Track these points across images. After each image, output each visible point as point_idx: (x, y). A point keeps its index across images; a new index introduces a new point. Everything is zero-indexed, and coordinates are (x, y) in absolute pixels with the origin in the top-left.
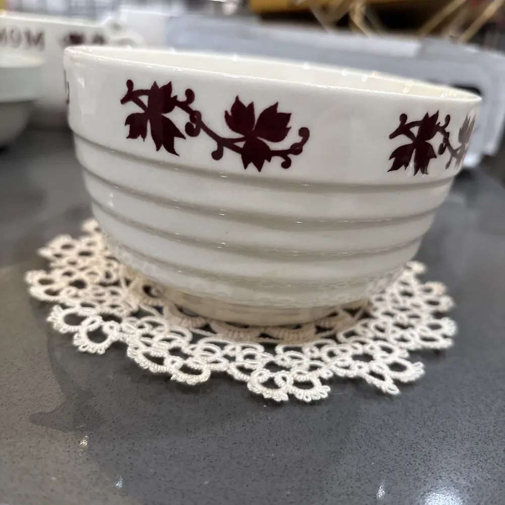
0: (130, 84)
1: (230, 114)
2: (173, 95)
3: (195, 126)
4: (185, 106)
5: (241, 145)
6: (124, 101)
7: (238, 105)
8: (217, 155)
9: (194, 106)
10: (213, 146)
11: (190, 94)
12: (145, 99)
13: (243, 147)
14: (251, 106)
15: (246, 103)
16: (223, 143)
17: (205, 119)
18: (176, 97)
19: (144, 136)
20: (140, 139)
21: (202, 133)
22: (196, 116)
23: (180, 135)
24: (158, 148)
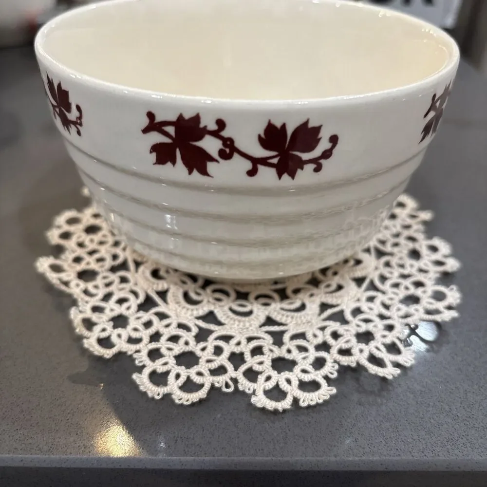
0: (151, 116)
1: (263, 136)
2: (202, 125)
3: (228, 150)
4: (215, 134)
5: (275, 161)
6: (146, 131)
7: (270, 128)
8: (252, 173)
9: (225, 133)
10: (248, 165)
11: (221, 124)
12: (171, 130)
13: (278, 163)
14: (284, 126)
15: (278, 125)
16: (256, 162)
17: (238, 144)
18: (205, 127)
19: (174, 162)
20: (169, 165)
21: (236, 156)
22: (229, 143)
23: (212, 159)
24: (190, 172)
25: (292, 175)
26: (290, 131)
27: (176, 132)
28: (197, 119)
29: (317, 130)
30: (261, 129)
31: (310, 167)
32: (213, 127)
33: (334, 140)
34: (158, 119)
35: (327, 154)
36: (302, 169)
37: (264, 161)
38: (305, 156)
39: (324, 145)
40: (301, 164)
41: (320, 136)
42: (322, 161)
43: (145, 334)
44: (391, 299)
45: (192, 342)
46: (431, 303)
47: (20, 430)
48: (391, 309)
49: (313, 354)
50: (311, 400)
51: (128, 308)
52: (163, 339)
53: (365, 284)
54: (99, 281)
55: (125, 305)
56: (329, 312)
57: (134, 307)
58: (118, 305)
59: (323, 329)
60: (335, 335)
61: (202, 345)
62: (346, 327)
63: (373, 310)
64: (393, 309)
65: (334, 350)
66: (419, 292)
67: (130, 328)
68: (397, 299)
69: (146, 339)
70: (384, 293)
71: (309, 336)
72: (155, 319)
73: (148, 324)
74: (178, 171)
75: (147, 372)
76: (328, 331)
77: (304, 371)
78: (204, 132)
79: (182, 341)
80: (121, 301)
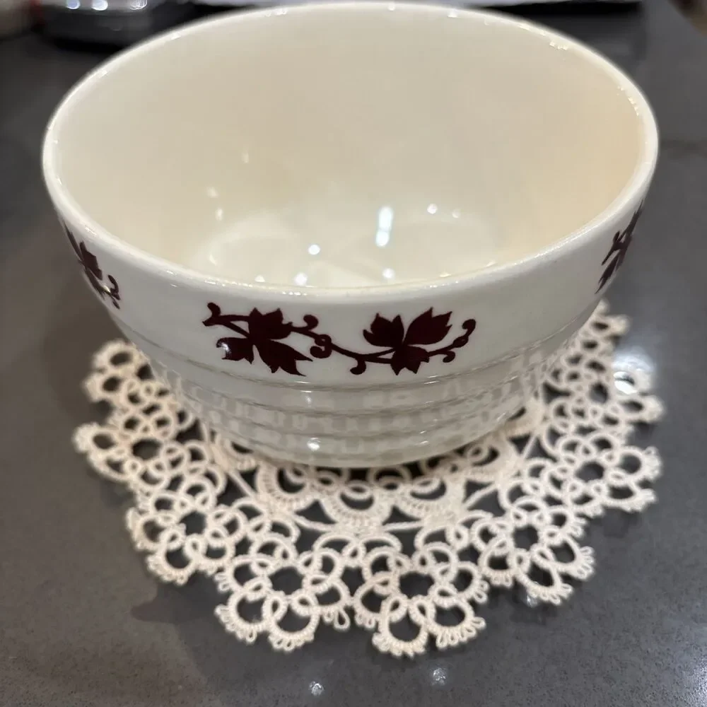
0: (213, 307)
1: (369, 330)
2: (285, 322)
3: (323, 348)
4: (305, 331)
5: (389, 356)
6: (208, 323)
7: (379, 323)
8: (358, 370)
9: (317, 330)
10: (353, 363)
11: (311, 321)
12: (244, 325)
13: (393, 358)
14: (398, 319)
15: (390, 317)
16: (363, 359)
17: (337, 341)
18: (290, 324)
19: (251, 359)
20: (244, 362)
21: (334, 354)
22: (323, 340)
23: (303, 358)
24: (274, 370)
25: (414, 369)
26: (407, 323)
27: (250, 327)
28: (277, 315)
30: (367, 324)
31: (438, 358)
32: (300, 323)
33: (470, 325)
34: (225, 311)
35: (461, 342)
36: (427, 361)
37: (374, 358)
38: (429, 348)
39: (456, 332)
40: (426, 356)
41: (449, 324)
42: (455, 350)
43: (229, 542)
44: (564, 471)
45: (292, 553)
46: (618, 477)
47: (75, 693)
48: (563, 487)
49: (455, 565)
50: (452, 639)
51: (204, 502)
52: (254, 549)
53: (528, 448)
54: (163, 458)
55: (200, 497)
56: (478, 495)
57: (212, 500)
58: (190, 497)
59: (469, 524)
60: (486, 535)
61: (305, 556)
62: (500, 521)
63: (538, 489)
64: (566, 487)
65: (484, 560)
66: (602, 458)
67: (208, 532)
68: (572, 469)
69: (230, 551)
70: (554, 460)
71: (451, 536)
72: (241, 518)
73: (232, 527)
74: (258, 367)
75: (234, 601)
76: (477, 528)
77: (443, 594)
78: (290, 328)
79: (278, 552)
80: (194, 490)
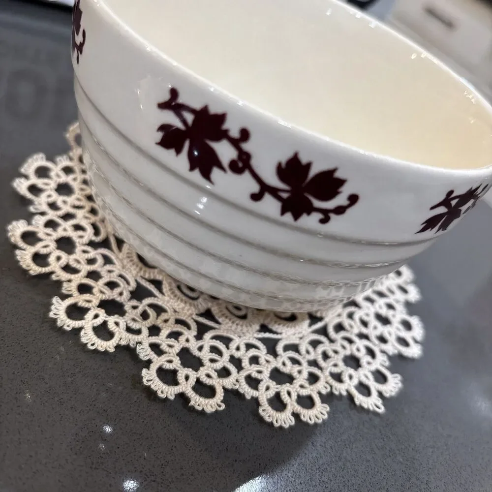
0: (174, 93)
1: (284, 165)
2: (224, 127)
3: (240, 165)
4: (235, 142)
5: (285, 195)
6: (163, 106)
7: (295, 160)
8: (256, 197)
9: (246, 146)
10: (255, 188)
11: (245, 134)
12: (189, 118)
13: (287, 199)
14: (309, 165)
15: (304, 159)
16: (265, 189)
17: (255, 163)
18: (228, 131)
19: (178, 151)
20: (172, 152)
21: (247, 175)
22: (245, 157)
23: (221, 167)
24: (192, 168)
25: (296, 217)
26: (314, 171)
27: (194, 122)
28: (221, 118)
29: (341, 182)
30: (284, 157)
31: (317, 216)
32: (235, 133)
33: (353, 199)
34: (181, 100)
35: (340, 210)
36: (309, 214)
37: (274, 192)
38: (317, 203)
39: (341, 200)
40: (310, 209)
41: (340, 190)
42: (332, 215)
43: (85, 268)
44: (336, 352)
45: (126, 295)
51: (81, 237)
57: (86, 239)
64: (330, 363)
68: (342, 354)
69: (83, 273)
72: (99, 260)
74: (180, 162)
78: (223, 135)
79: (117, 290)
